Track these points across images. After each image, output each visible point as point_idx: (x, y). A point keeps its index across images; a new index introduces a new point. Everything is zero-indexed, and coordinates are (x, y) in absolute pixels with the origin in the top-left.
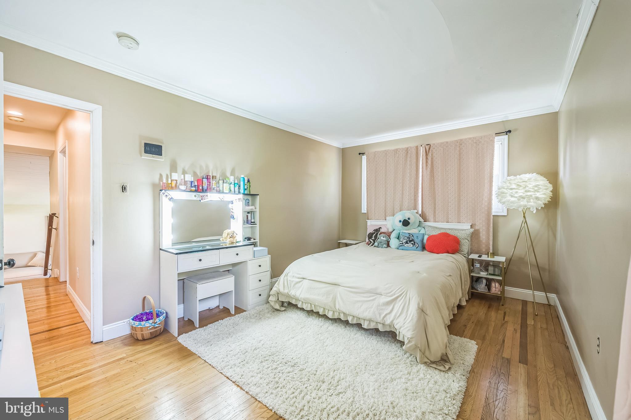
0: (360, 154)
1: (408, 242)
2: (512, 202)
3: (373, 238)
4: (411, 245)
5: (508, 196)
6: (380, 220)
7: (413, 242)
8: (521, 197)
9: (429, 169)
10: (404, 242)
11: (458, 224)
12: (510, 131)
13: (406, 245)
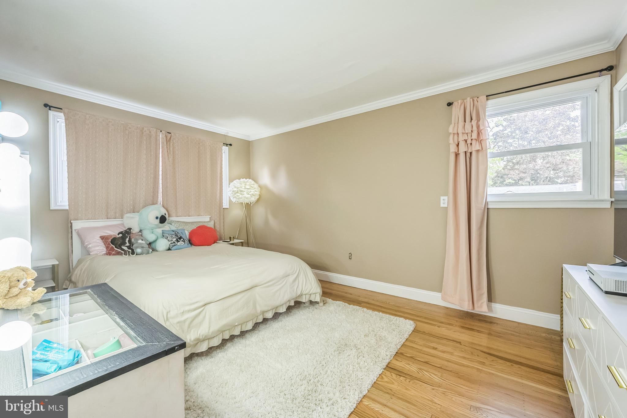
0: (46, 105)
1: (179, 240)
2: (247, 198)
3: (128, 244)
4: (182, 242)
5: (245, 194)
6: (98, 219)
7: (182, 239)
8: (253, 194)
9: (171, 159)
10: (175, 241)
11: (198, 217)
12: (231, 145)
13: (178, 243)
